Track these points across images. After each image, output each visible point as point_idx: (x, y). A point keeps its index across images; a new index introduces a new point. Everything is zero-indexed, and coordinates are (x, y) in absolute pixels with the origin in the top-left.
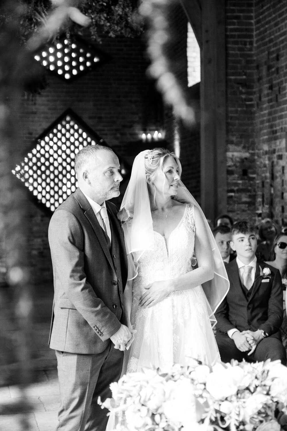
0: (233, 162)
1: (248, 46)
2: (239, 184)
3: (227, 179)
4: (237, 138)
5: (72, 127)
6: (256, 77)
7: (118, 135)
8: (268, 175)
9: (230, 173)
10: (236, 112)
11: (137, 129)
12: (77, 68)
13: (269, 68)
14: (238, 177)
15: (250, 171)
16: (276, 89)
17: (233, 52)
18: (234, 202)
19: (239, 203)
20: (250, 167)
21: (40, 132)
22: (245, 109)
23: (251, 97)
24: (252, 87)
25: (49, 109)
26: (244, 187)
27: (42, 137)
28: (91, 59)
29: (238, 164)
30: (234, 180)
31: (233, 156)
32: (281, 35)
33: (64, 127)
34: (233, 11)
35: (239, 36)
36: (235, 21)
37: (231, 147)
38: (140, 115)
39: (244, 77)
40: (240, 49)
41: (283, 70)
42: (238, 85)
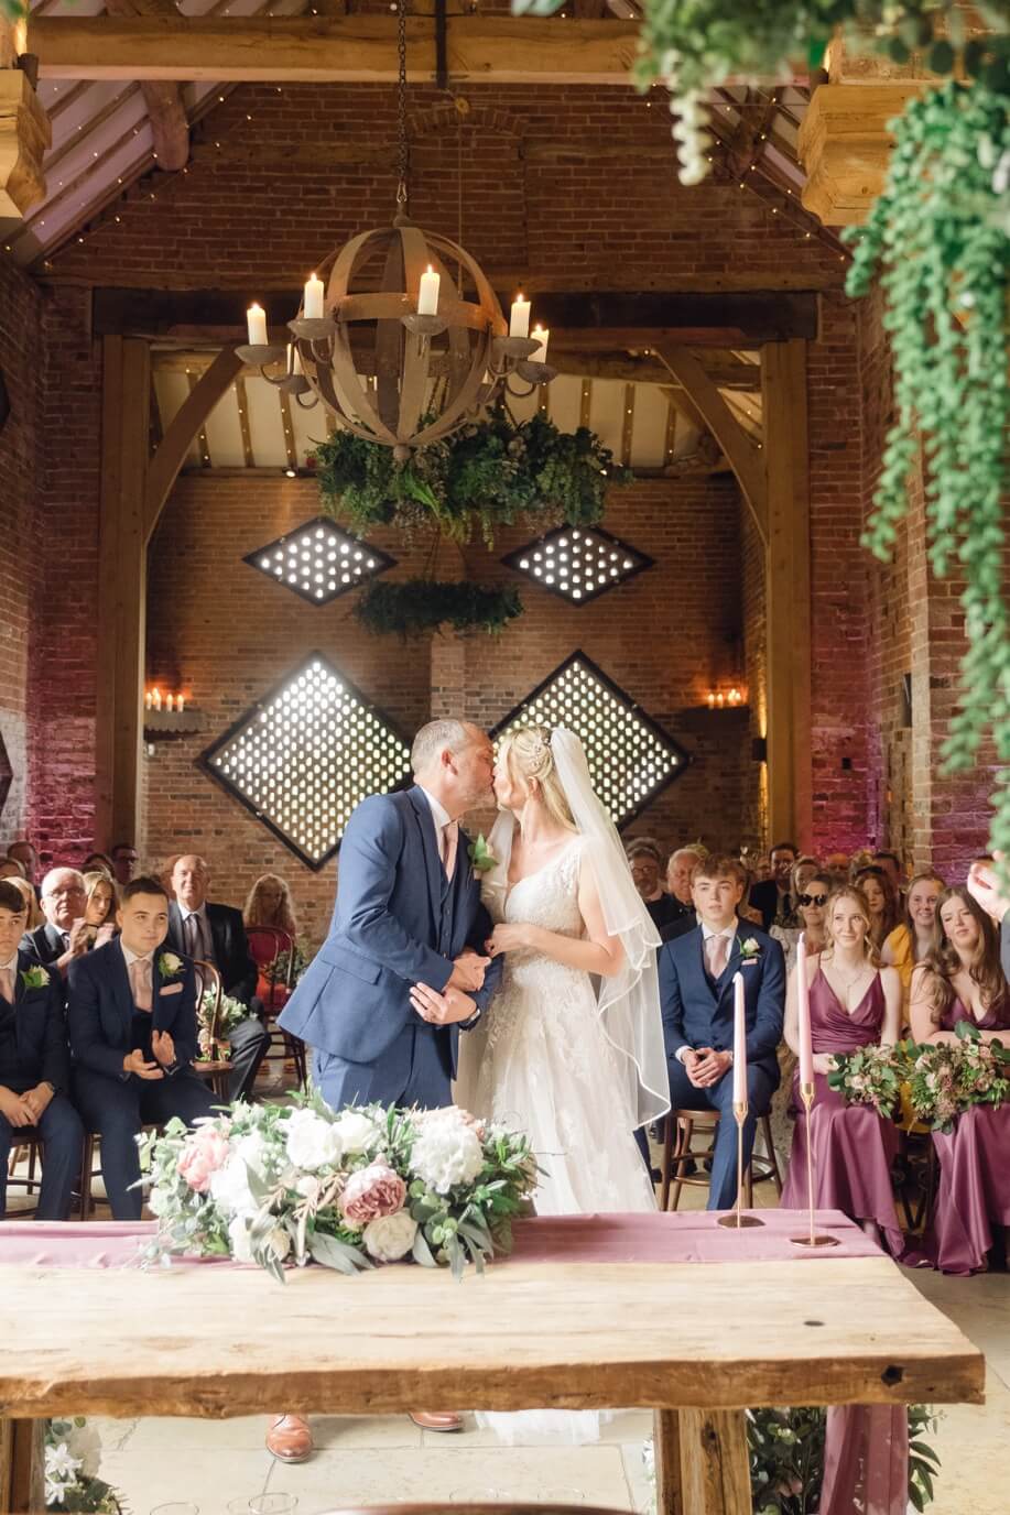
0: (823, 744)
1: (852, 539)
2: (835, 784)
3: (813, 776)
4: (830, 702)
5: (584, 682)
6: (865, 592)
7: (666, 697)
8: (883, 768)
9: (818, 764)
10: (831, 654)
11: (700, 684)
12: (594, 579)
14: (833, 773)
15: (855, 760)
16: (892, 613)
17: (823, 549)
18: (826, 816)
19: (834, 820)
20: (856, 755)
21: (529, 691)
22: (846, 649)
23: (858, 628)
24: (857, 610)
25: (545, 651)
26: (844, 791)
27: (530, 700)
28: (618, 564)
29: (833, 749)
30: (826, 777)
31: (824, 733)
33: (569, 682)
34: (824, 478)
35: (834, 522)
36: (828, 495)
37: (820, 717)
38: (705, 660)
39: (845, 593)
40: (836, 544)
42: (832, 608)
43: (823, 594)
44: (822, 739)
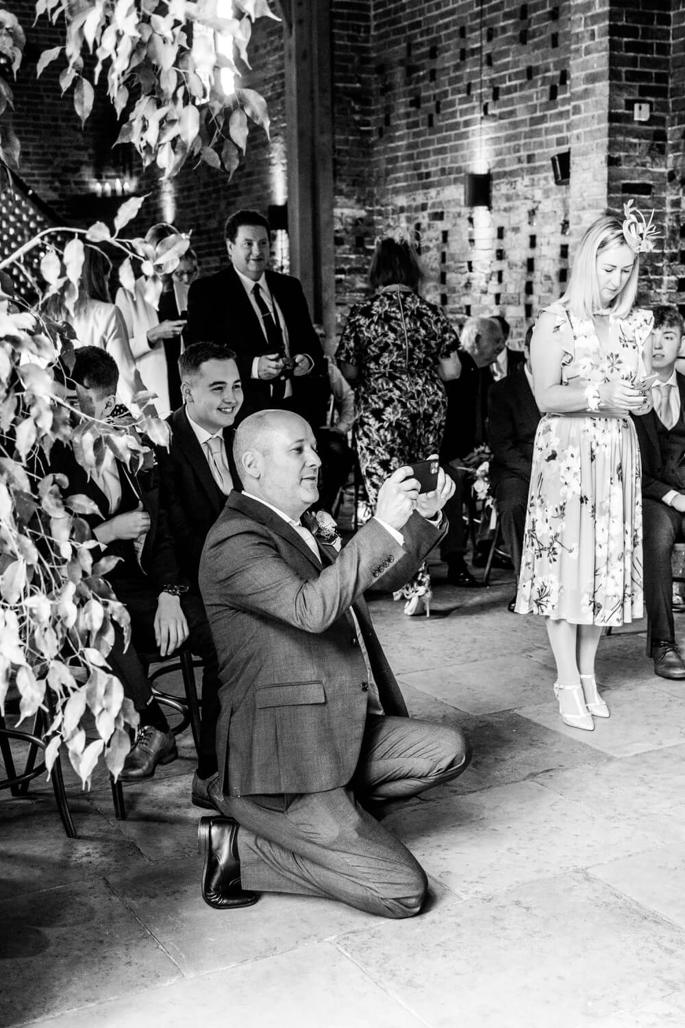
0: (342, 224)
1: (363, 34)
2: (352, 259)
3: (335, 252)
4: (348, 185)
6: (376, 86)
9: (339, 242)
10: (346, 142)
11: (87, 173)
13: (411, 70)
14: (350, 249)
15: (366, 239)
16: (428, 105)
17: (341, 42)
18: (345, 288)
19: (352, 292)
20: (367, 234)
22: (358, 138)
23: (368, 118)
24: (368, 103)
26: (359, 266)
29: (350, 228)
30: (344, 253)
31: (342, 214)
32: (443, 16)
35: (350, 17)
37: (340, 200)
39: (358, 85)
40: (351, 38)
41: (448, 74)
42: (348, 99)
43: (341, 85)
44: (341, 220)
